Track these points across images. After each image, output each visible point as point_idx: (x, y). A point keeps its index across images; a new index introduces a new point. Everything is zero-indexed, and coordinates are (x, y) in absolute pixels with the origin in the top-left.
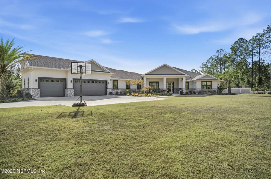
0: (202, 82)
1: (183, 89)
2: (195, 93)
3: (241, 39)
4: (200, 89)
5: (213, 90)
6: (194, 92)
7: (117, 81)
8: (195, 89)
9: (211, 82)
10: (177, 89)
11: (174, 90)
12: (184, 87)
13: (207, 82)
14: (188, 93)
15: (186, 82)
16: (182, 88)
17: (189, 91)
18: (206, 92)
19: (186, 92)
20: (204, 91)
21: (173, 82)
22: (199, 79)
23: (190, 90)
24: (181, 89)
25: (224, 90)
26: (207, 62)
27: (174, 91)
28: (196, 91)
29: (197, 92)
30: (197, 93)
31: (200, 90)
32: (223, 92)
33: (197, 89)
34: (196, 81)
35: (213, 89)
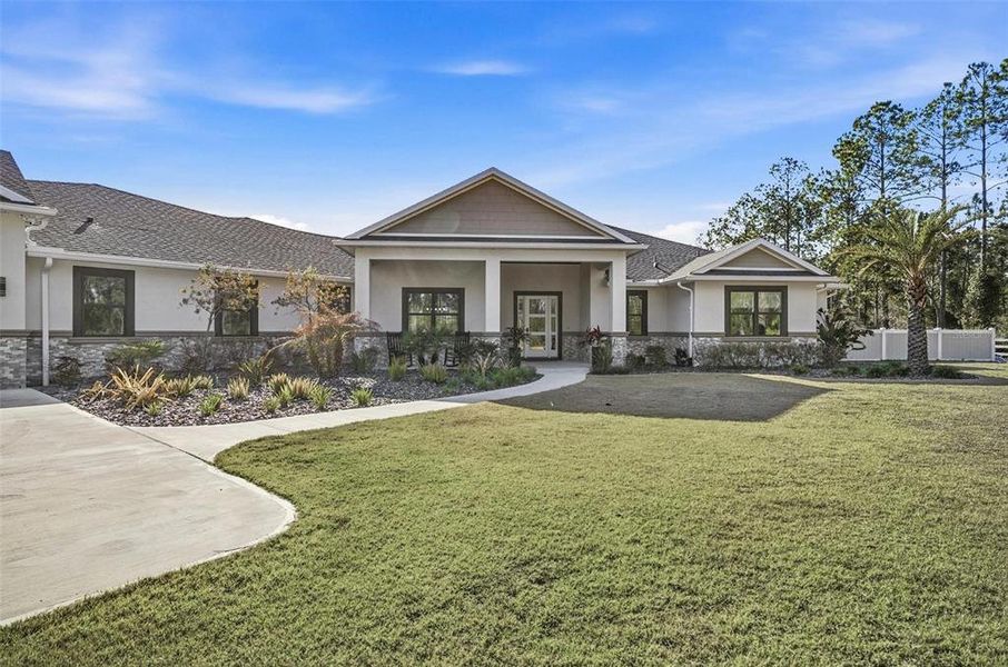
0: (729, 290)
1: (608, 335)
2: (683, 361)
3: (881, 104)
4: (717, 335)
5: (797, 341)
6: (681, 353)
7: (127, 276)
8: (686, 335)
9: (783, 290)
10: (579, 334)
11: (566, 340)
12: (619, 324)
13: (756, 289)
14: (641, 359)
15: (630, 293)
16: (602, 330)
17: (650, 350)
18: (753, 352)
19: (629, 356)
20: (741, 351)
21: (559, 294)
22: (712, 272)
23: (653, 343)
24: (598, 334)
25: (855, 340)
26: (727, 216)
27: (566, 346)
28: (691, 346)
29: (700, 351)
30: (696, 364)
31: (717, 341)
32: (852, 355)
33: (696, 335)
34: (691, 284)
35: (797, 335)
